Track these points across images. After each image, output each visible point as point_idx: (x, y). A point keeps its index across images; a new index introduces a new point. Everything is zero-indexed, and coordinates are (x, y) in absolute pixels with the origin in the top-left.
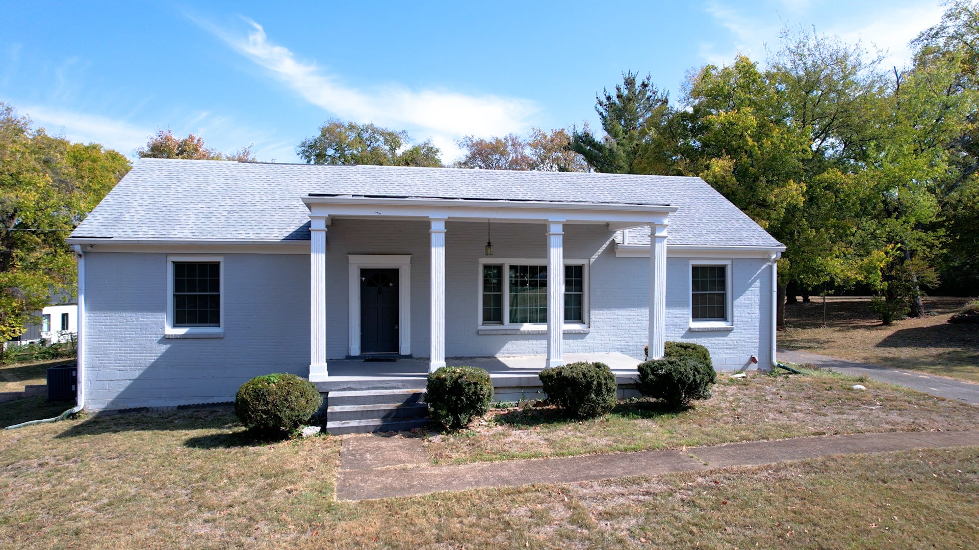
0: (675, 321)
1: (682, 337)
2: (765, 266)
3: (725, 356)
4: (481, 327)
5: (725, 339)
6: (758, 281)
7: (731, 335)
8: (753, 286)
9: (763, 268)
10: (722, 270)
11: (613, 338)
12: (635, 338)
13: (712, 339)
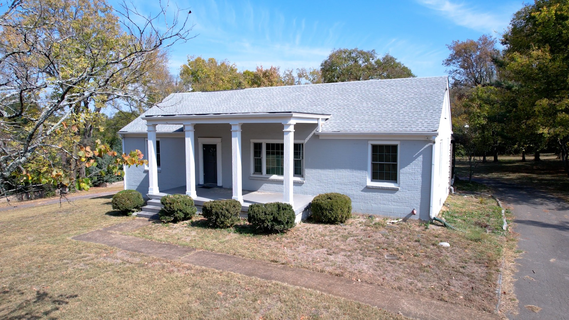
0: (357, 180)
1: (362, 191)
2: (427, 146)
3: (393, 207)
4: (252, 175)
5: (392, 195)
6: (421, 156)
7: (397, 193)
8: (416, 160)
9: (425, 147)
10: (395, 147)
11: (318, 187)
12: (331, 189)
13: (383, 194)
